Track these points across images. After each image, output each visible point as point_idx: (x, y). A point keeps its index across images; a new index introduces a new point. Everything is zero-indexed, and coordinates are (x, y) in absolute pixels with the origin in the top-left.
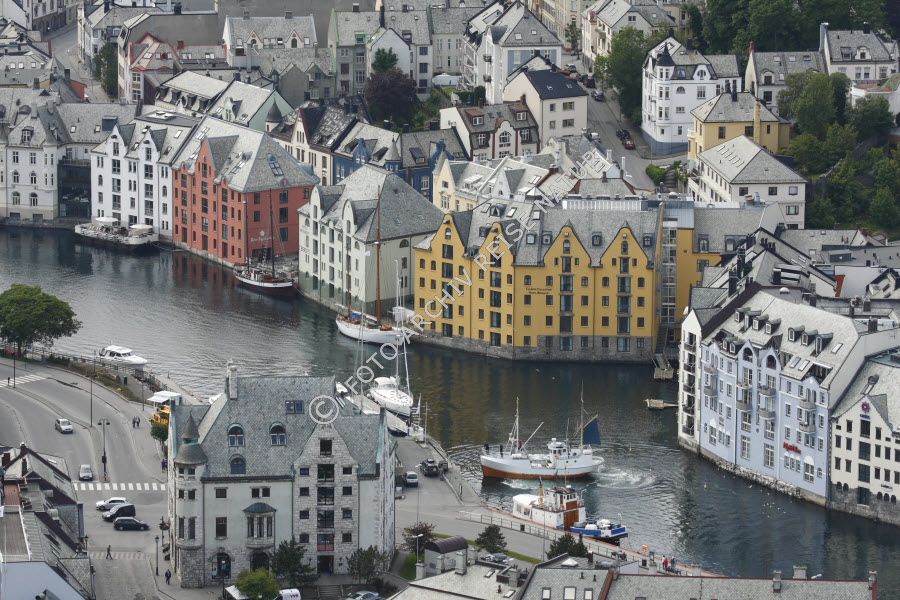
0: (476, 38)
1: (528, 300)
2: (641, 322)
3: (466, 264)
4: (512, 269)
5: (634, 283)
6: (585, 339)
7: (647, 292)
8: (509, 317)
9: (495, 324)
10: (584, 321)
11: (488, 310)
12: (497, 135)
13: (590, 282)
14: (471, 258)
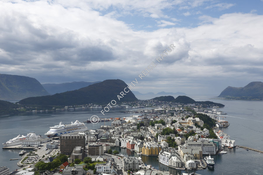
0: (147, 134)
2: (157, 153)
4: (148, 150)
7: (157, 151)
9: (147, 153)
10: (153, 153)
12: (148, 141)
14: (146, 149)
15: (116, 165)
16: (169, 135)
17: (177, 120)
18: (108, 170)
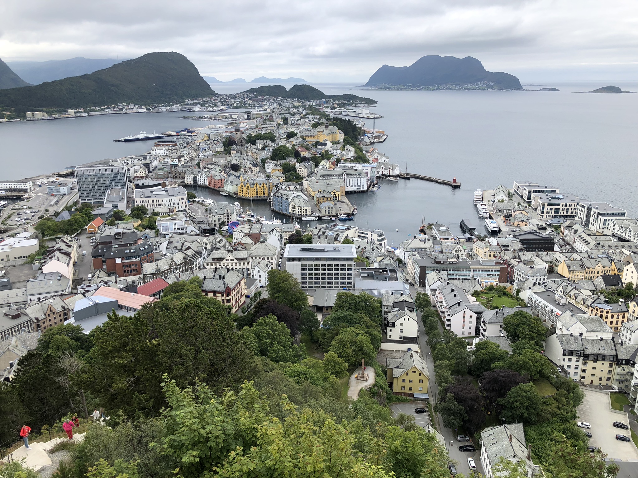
1: (252, 192)
2: (266, 194)
3: (245, 188)
4: (250, 188)
5: (265, 189)
6: (259, 196)
9: (248, 195)
12: (248, 171)
13: (260, 189)
14: (245, 186)
15: (194, 218)
16: (285, 159)
17: (296, 131)
18: (182, 229)
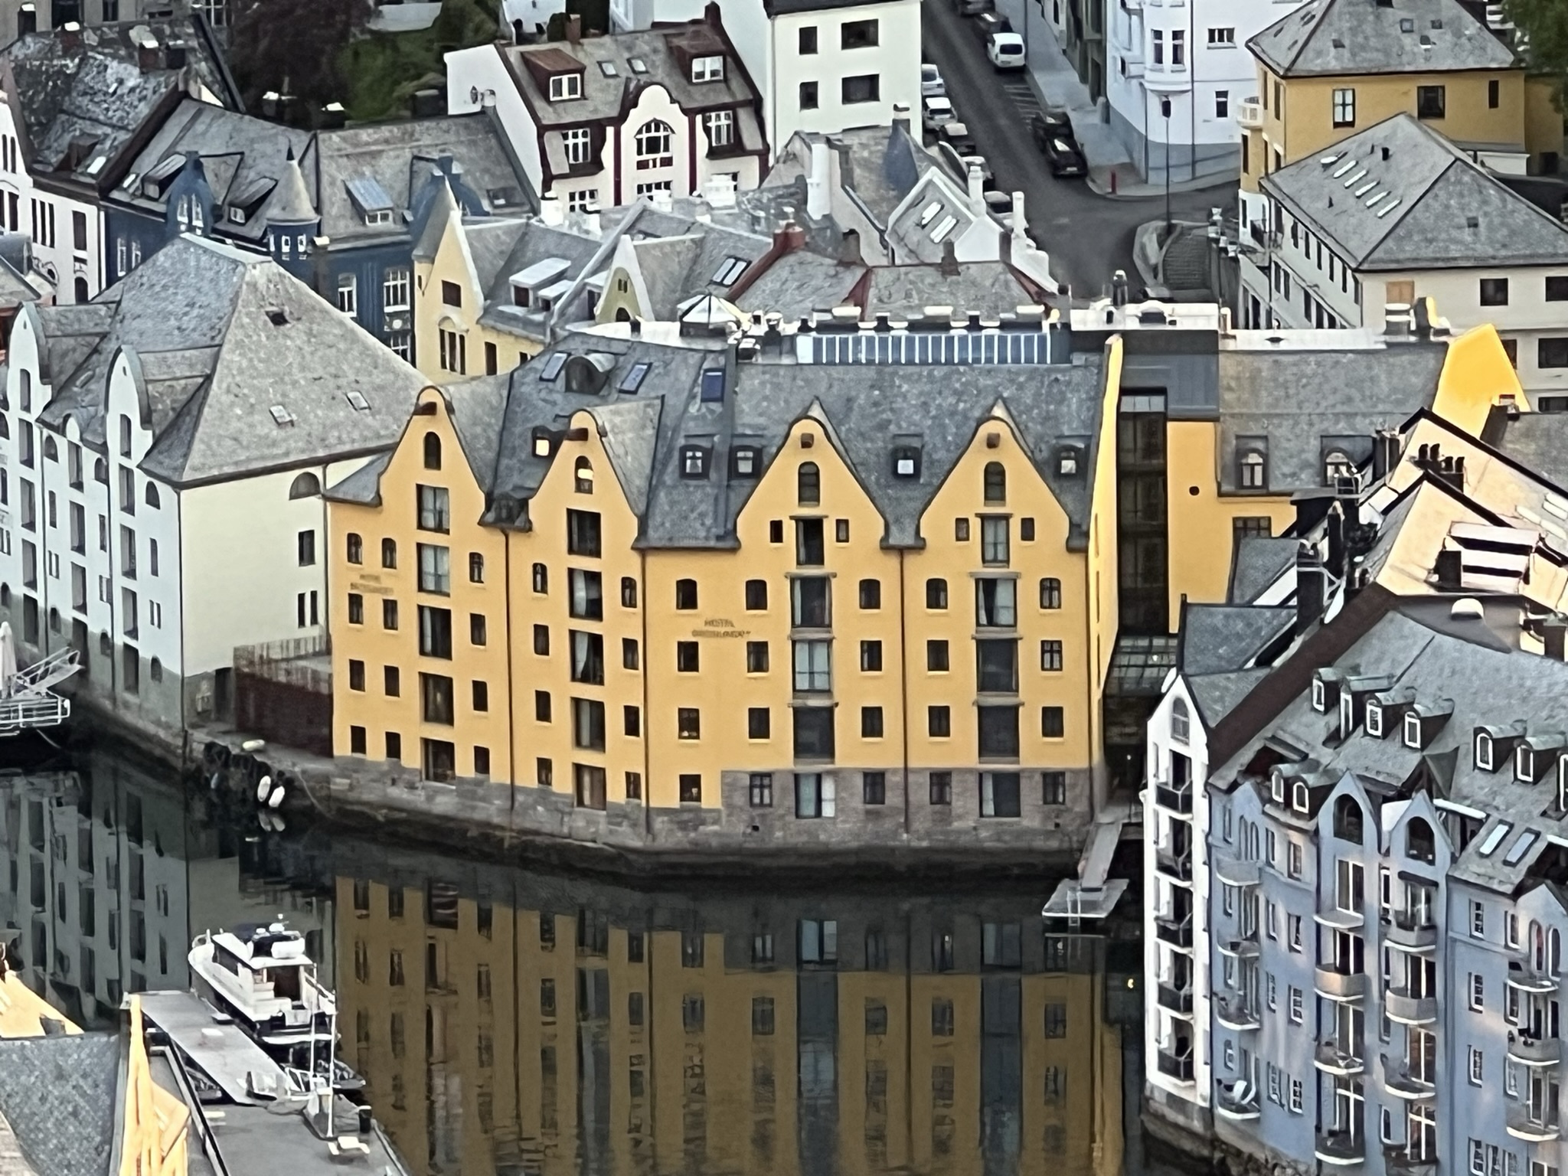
1: (688, 657)
2: (1053, 721)
3: (490, 544)
4: (636, 558)
5: (1029, 593)
6: (875, 781)
8: (631, 715)
9: (586, 738)
10: (872, 723)
11: (564, 691)
12: (629, 129)
13: (888, 594)
